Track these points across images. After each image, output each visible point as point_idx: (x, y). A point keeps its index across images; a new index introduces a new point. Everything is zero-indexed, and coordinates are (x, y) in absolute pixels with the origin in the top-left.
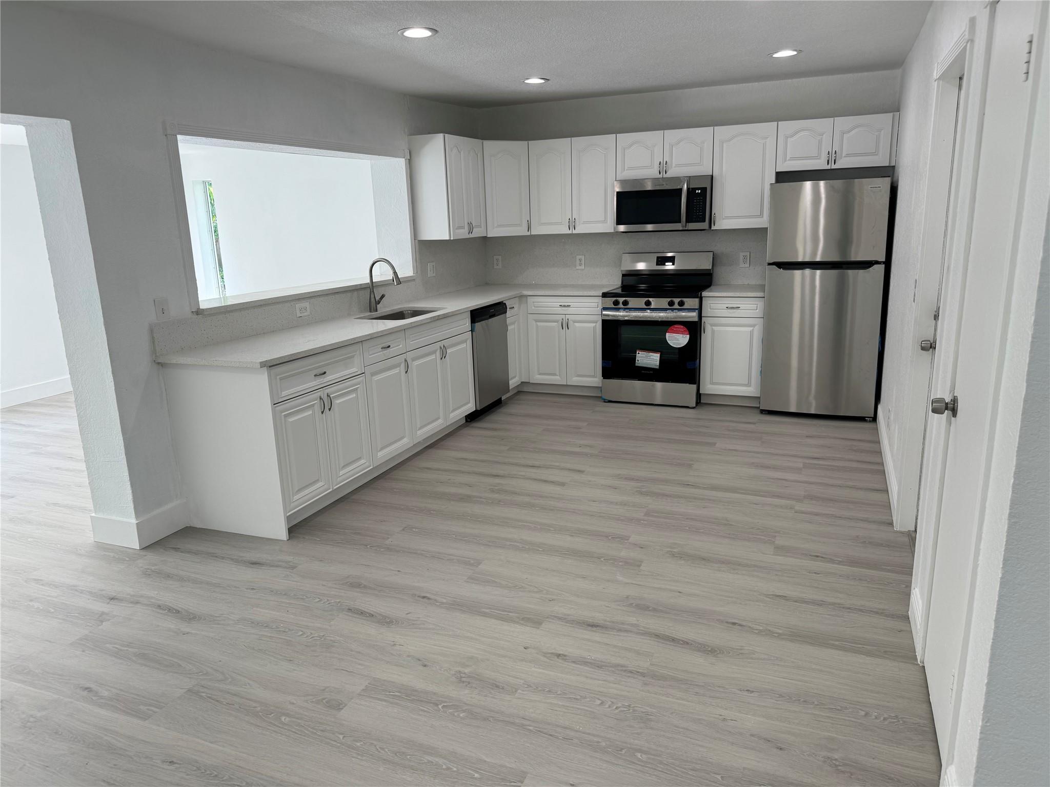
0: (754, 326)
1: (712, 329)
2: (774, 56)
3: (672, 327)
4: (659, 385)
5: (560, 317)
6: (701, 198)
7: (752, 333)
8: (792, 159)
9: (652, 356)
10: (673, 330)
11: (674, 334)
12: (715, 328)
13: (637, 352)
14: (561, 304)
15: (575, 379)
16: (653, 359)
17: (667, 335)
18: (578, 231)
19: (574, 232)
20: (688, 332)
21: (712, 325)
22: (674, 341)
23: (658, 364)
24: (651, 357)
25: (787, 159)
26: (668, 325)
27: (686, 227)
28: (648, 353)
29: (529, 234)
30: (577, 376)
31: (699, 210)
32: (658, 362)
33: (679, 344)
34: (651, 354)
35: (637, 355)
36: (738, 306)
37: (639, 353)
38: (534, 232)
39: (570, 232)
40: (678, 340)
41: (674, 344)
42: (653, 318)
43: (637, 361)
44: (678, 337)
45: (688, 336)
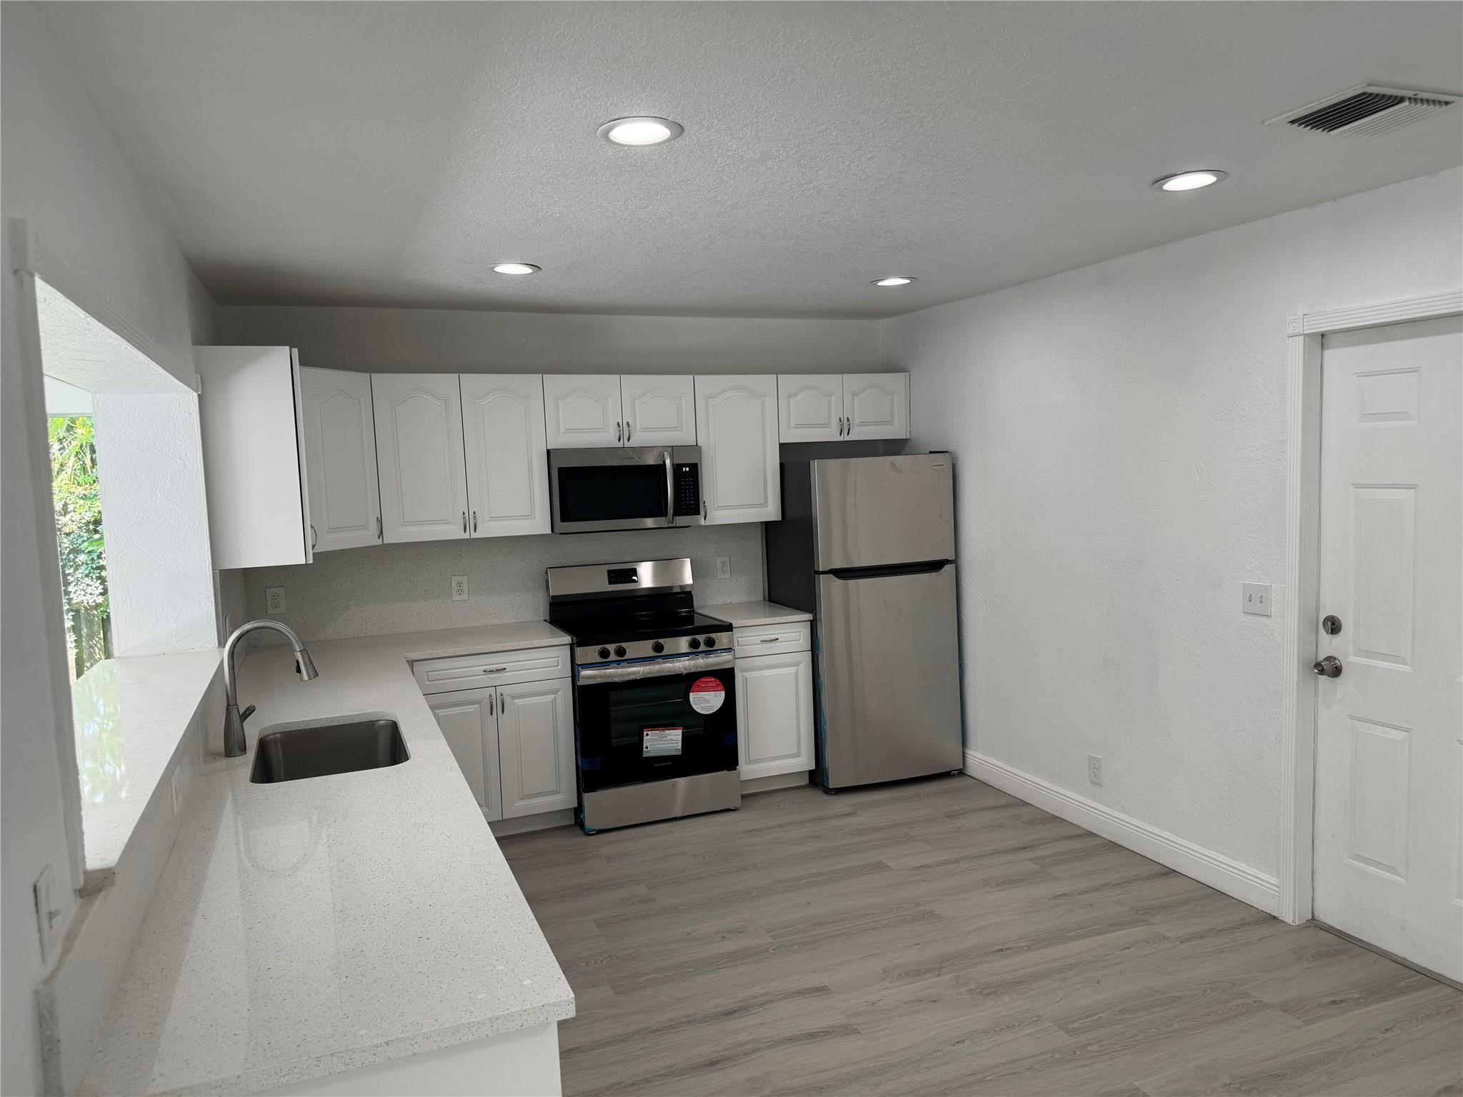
0: (797, 664)
1: (743, 675)
2: (878, 284)
3: (697, 683)
4: (682, 782)
5: (484, 694)
6: (691, 479)
7: (796, 673)
8: (798, 426)
9: (669, 735)
10: (699, 686)
11: (702, 693)
12: (747, 674)
13: (645, 733)
14: (485, 668)
15: (519, 804)
16: (672, 740)
17: (692, 696)
18: (482, 533)
19: (474, 535)
20: (722, 687)
21: (744, 670)
22: (703, 705)
23: (680, 747)
24: (669, 738)
25: (792, 426)
26: (690, 680)
27: (673, 523)
28: (662, 732)
29: (379, 542)
30: (521, 799)
31: (690, 497)
32: (680, 744)
33: (711, 708)
34: (668, 732)
35: (645, 738)
36: (776, 636)
37: (647, 735)
38: (389, 539)
39: (466, 536)
40: (707, 701)
41: (703, 708)
42: (670, 671)
43: (645, 750)
44: (708, 697)
45: (723, 693)
